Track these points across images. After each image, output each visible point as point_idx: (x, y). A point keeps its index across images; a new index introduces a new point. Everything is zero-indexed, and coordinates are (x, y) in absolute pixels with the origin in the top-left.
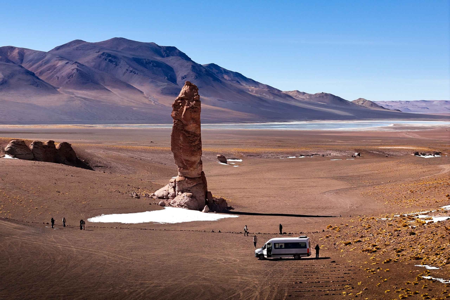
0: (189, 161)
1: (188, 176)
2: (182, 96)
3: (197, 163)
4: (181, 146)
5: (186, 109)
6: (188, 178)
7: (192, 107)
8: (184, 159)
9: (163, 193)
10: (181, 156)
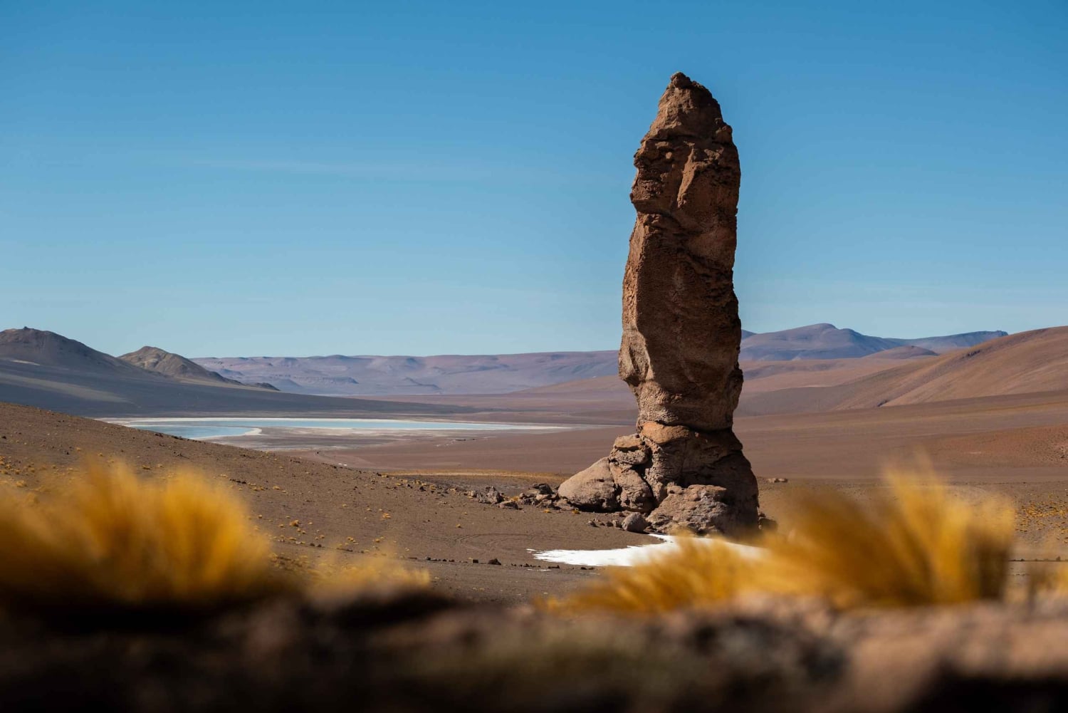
0: (705, 366)
1: (700, 424)
2: (667, 127)
3: (726, 377)
4: (677, 311)
5: (698, 173)
6: (700, 431)
7: (715, 166)
8: (686, 360)
9: (596, 491)
10: (676, 349)
